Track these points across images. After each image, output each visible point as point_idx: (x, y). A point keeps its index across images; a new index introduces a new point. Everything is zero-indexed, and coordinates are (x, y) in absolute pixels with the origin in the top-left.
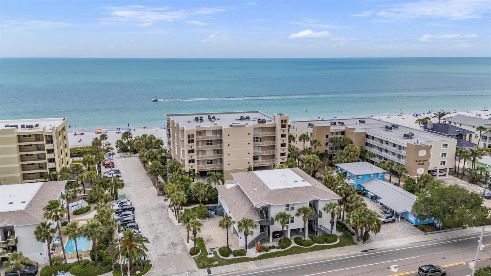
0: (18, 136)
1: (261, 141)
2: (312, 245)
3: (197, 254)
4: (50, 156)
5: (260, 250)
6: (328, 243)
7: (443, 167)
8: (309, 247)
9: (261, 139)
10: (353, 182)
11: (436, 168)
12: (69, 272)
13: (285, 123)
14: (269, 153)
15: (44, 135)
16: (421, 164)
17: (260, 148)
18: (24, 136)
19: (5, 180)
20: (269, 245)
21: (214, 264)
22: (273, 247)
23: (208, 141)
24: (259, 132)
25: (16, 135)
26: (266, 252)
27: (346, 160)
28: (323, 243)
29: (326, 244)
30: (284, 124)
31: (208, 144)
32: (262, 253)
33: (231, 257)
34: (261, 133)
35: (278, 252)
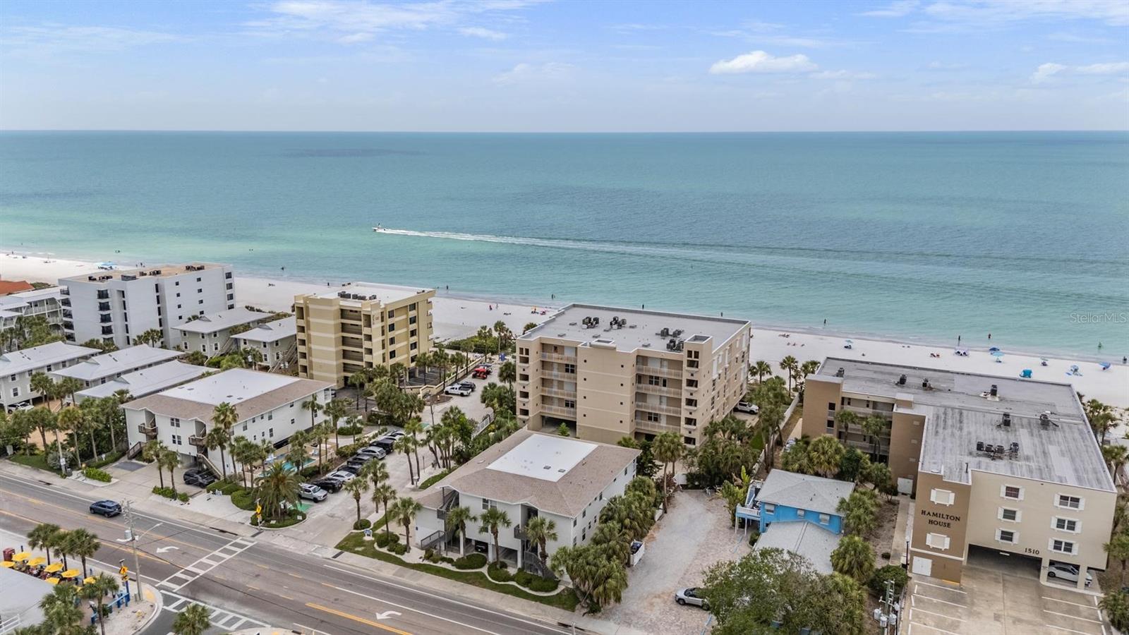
0: (342, 310)
1: (664, 385)
2: (504, 581)
3: (360, 529)
4: (367, 344)
5: (429, 556)
6: (531, 589)
7: (1062, 556)
8: (497, 582)
9: (665, 381)
10: (756, 515)
11: (1037, 552)
12: (230, 497)
13: (695, 357)
14: (673, 412)
15: (362, 313)
16: (939, 523)
17: (664, 400)
18: (351, 311)
19: (321, 367)
20: (451, 555)
21: (357, 549)
22: (450, 561)
23: (567, 365)
24: (662, 366)
25: (337, 308)
26: (432, 563)
27: (796, 466)
28: (523, 585)
29: (527, 590)
30: (693, 359)
31: (567, 371)
32: (426, 562)
33: (385, 550)
34: (665, 370)
35: (445, 570)
